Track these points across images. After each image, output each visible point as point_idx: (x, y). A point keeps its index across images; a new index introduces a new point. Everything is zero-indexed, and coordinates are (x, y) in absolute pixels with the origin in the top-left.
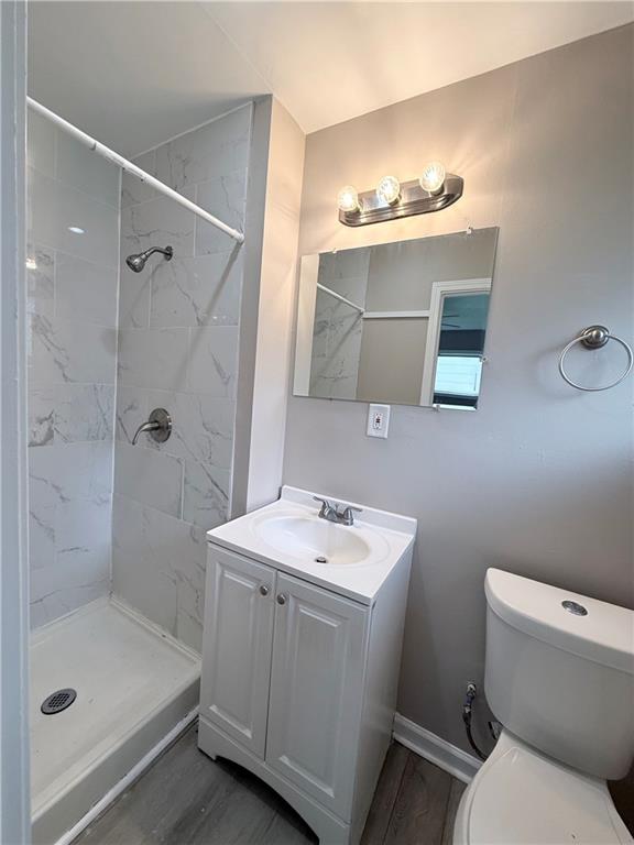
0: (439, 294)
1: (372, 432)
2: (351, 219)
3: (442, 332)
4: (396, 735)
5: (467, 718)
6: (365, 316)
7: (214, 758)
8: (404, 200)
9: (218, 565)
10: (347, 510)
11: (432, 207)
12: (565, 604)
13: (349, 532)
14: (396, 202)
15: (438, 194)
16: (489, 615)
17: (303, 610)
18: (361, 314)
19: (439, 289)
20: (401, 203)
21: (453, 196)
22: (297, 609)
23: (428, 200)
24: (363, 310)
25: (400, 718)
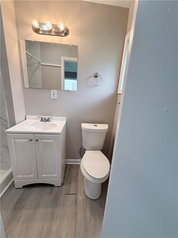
0: (63, 61)
1: (52, 97)
2: (37, 31)
3: (65, 72)
4: (66, 163)
5: (80, 152)
6: (42, 64)
7: (22, 187)
8: (53, 30)
9: (12, 139)
10: (48, 118)
11: (61, 35)
12: (94, 125)
13: (50, 123)
14: (51, 30)
15: (63, 32)
16: (82, 131)
17: (43, 141)
18: (40, 63)
19: (63, 59)
20: (53, 31)
21: (67, 34)
22: (41, 141)
23: (60, 32)
24: (40, 62)
25: (67, 160)
